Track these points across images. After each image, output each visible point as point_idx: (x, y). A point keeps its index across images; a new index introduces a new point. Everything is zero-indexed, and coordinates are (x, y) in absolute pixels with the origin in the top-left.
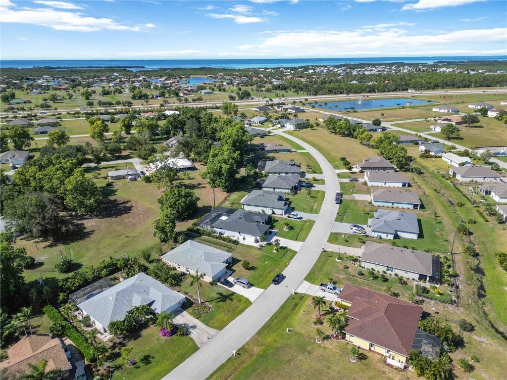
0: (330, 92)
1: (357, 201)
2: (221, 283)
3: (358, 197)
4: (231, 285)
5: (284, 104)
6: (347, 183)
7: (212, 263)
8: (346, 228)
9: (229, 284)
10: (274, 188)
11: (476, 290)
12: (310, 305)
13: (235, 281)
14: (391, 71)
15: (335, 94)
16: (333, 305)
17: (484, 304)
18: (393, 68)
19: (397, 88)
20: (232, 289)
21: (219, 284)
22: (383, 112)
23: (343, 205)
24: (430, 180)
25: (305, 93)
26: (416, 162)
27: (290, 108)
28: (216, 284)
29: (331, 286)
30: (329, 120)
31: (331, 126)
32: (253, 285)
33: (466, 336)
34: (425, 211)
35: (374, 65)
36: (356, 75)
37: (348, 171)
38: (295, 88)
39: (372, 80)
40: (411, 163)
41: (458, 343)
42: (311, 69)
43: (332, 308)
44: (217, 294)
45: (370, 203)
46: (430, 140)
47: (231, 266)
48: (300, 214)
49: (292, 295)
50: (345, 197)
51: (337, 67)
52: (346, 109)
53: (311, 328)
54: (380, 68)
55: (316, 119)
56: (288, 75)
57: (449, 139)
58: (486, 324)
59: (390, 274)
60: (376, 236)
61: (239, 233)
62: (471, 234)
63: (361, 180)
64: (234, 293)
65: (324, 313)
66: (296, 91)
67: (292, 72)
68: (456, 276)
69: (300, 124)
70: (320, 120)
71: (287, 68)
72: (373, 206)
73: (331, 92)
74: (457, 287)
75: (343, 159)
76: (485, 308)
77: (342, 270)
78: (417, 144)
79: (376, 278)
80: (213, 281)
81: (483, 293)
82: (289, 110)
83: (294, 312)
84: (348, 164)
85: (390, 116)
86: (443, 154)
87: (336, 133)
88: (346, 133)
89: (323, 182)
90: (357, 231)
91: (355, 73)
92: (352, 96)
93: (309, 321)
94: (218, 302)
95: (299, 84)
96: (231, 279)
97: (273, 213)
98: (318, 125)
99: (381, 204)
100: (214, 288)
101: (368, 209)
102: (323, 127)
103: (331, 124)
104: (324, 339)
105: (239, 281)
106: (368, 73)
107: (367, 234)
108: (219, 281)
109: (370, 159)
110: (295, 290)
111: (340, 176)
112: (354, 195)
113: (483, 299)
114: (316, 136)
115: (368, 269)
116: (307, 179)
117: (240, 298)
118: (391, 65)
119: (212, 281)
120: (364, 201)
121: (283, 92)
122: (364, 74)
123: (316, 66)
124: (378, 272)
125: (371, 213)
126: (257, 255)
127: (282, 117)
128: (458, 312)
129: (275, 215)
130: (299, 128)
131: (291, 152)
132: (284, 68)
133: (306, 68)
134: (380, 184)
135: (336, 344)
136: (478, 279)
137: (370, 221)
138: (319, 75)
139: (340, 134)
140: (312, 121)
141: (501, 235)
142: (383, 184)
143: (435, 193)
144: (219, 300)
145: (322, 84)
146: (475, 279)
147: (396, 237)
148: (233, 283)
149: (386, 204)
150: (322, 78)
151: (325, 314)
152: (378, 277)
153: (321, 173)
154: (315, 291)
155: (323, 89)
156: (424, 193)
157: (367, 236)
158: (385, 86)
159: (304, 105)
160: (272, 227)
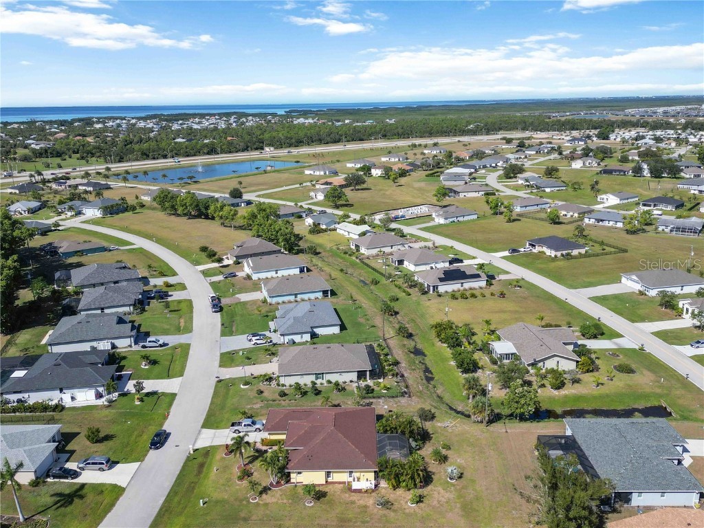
0: (145, 155)
1: (245, 303)
2: (55, 477)
3: (244, 297)
4: (75, 474)
5: (68, 179)
6: (219, 282)
7: (26, 448)
8: (241, 342)
9: (71, 473)
10: (102, 309)
11: (422, 374)
12: (224, 458)
13: (81, 465)
14: (231, 124)
15: (154, 159)
16: (259, 446)
17: (435, 387)
18: (232, 120)
19: (248, 147)
20: (80, 480)
21: (49, 480)
22: (240, 179)
23: (226, 312)
24: (330, 260)
25: (102, 160)
26: (306, 241)
27: (80, 184)
28: (45, 482)
29: (249, 421)
30: (162, 196)
31: (167, 204)
32: (118, 463)
33: (428, 426)
34: (338, 298)
35: (202, 116)
36: (179, 130)
37: (216, 265)
38: (78, 153)
39: (206, 137)
40: (301, 243)
41: (425, 437)
42: (98, 122)
43: (258, 451)
44: (52, 496)
45: (265, 301)
46: (315, 211)
47: (64, 446)
48: (163, 339)
49: (190, 453)
50: (224, 301)
51: (145, 119)
52: (181, 179)
53: (238, 487)
54: (213, 120)
55: (137, 197)
56: (56, 133)
57: (337, 207)
58: (444, 408)
59: (321, 384)
60: (286, 341)
61: (61, 390)
62: (397, 313)
63: (240, 274)
64: (83, 486)
65: (247, 461)
66: (82, 158)
67: (63, 128)
68: (396, 363)
69: (112, 206)
70: (142, 197)
71: (51, 122)
72: (270, 304)
73: (148, 156)
74: (402, 376)
75: (204, 249)
76: (437, 391)
77: (255, 397)
78: (300, 217)
79: (304, 394)
80: (37, 478)
81: (430, 375)
82: (80, 187)
83: (202, 476)
84: (214, 255)
85: (251, 185)
86: (337, 226)
87: (179, 215)
88: (193, 213)
89: (183, 287)
90: (259, 342)
91: (175, 127)
92: (185, 161)
93: (230, 478)
94: (57, 508)
95: (83, 146)
96: (71, 465)
97: (114, 347)
98: (142, 206)
99: (280, 300)
100: (43, 489)
101: (264, 310)
102: (154, 209)
103: (167, 202)
104: (261, 493)
105: (89, 464)
106: (195, 126)
107: (274, 342)
108: (48, 476)
109: (244, 243)
110: (194, 445)
111: (206, 273)
112: (237, 296)
113: (432, 382)
114: (146, 222)
115: (291, 386)
116: (155, 286)
117: (99, 489)
118: (228, 115)
119: (34, 478)
120: (254, 302)
121: (58, 160)
122: (191, 128)
123: (105, 118)
124: (305, 385)
125: (269, 314)
126: (107, 416)
127: (71, 200)
128: (413, 403)
129: (118, 350)
130: (111, 214)
131: (110, 250)
132: (44, 122)
133: (88, 122)
134: (269, 275)
135: (279, 493)
136: (420, 362)
137: (272, 325)
138: (116, 131)
139: (185, 215)
140: (131, 201)
141: (428, 306)
142: (273, 274)
143: (342, 274)
144: (59, 505)
145: (125, 145)
146: (417, 362)
147: (314, 336)
148: (78, 470)
149: (286, 299)
150: (121, 136)
151: (250, 462)
152: (307, 392)
153: (174, 274)
154: (225, 436)
155: (132, 151)
156: (330, 275)
157: (274, 345)
158: (230, 143)
159: (106, 177)
160: (120, 369)
